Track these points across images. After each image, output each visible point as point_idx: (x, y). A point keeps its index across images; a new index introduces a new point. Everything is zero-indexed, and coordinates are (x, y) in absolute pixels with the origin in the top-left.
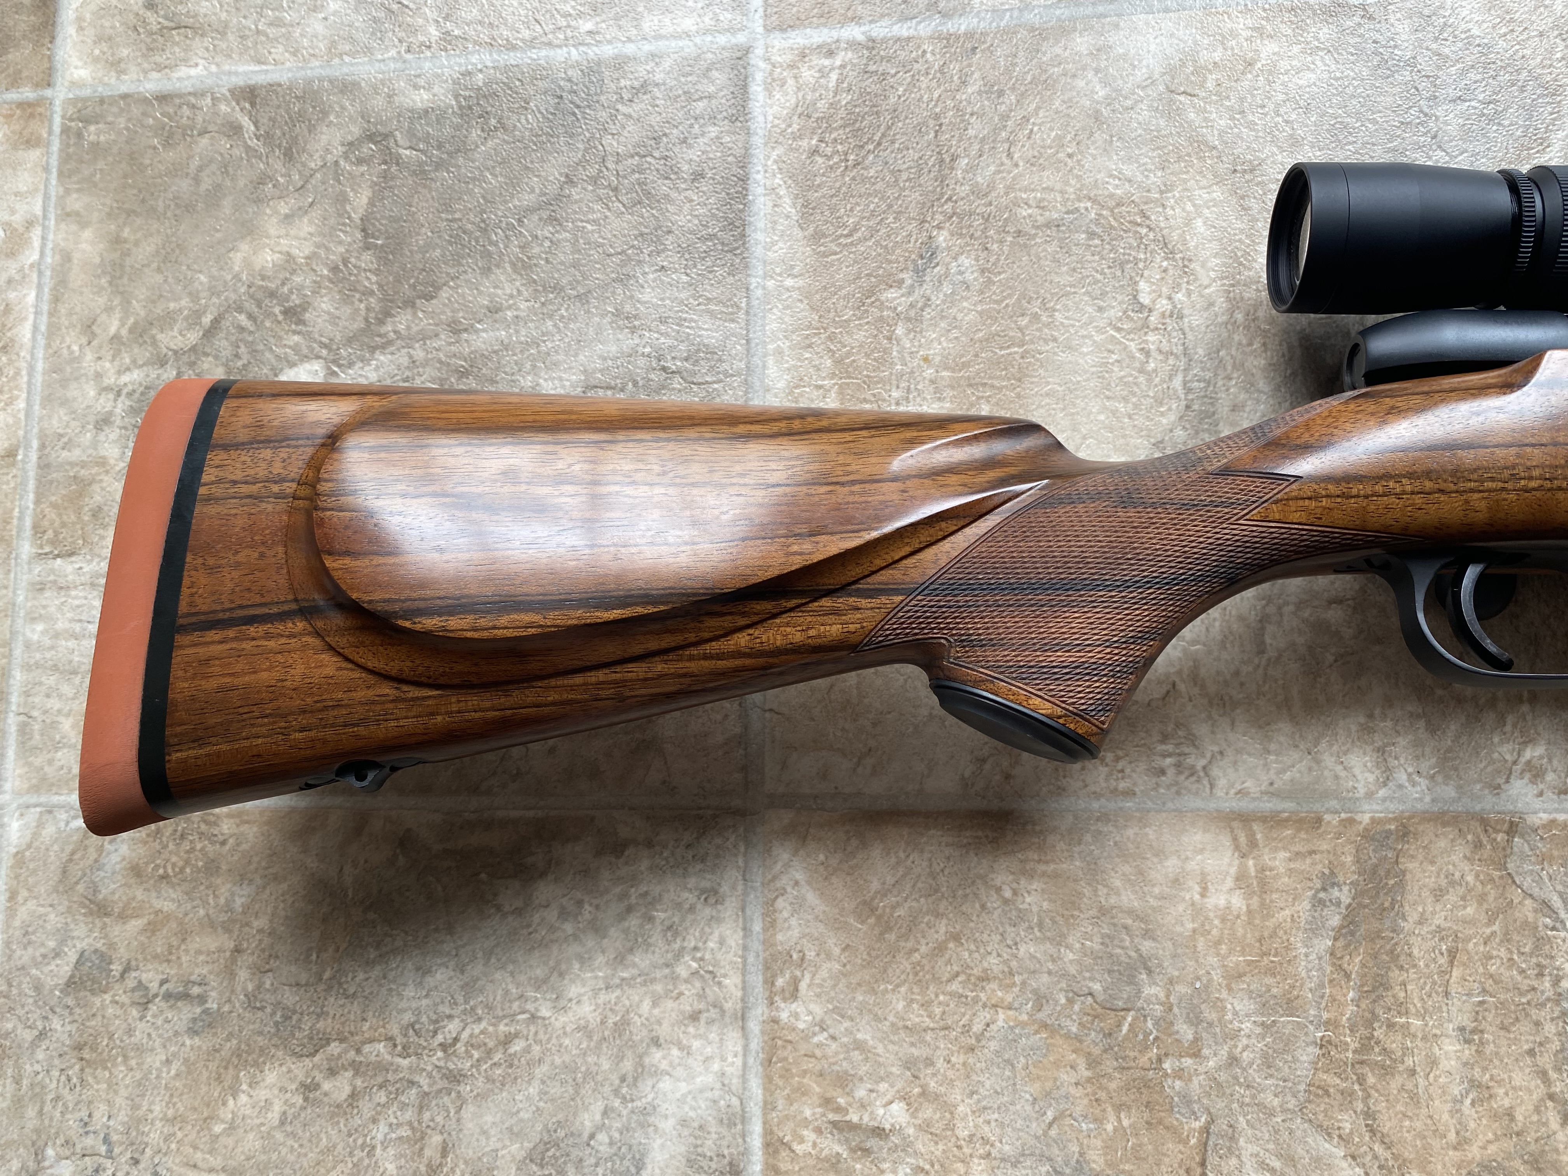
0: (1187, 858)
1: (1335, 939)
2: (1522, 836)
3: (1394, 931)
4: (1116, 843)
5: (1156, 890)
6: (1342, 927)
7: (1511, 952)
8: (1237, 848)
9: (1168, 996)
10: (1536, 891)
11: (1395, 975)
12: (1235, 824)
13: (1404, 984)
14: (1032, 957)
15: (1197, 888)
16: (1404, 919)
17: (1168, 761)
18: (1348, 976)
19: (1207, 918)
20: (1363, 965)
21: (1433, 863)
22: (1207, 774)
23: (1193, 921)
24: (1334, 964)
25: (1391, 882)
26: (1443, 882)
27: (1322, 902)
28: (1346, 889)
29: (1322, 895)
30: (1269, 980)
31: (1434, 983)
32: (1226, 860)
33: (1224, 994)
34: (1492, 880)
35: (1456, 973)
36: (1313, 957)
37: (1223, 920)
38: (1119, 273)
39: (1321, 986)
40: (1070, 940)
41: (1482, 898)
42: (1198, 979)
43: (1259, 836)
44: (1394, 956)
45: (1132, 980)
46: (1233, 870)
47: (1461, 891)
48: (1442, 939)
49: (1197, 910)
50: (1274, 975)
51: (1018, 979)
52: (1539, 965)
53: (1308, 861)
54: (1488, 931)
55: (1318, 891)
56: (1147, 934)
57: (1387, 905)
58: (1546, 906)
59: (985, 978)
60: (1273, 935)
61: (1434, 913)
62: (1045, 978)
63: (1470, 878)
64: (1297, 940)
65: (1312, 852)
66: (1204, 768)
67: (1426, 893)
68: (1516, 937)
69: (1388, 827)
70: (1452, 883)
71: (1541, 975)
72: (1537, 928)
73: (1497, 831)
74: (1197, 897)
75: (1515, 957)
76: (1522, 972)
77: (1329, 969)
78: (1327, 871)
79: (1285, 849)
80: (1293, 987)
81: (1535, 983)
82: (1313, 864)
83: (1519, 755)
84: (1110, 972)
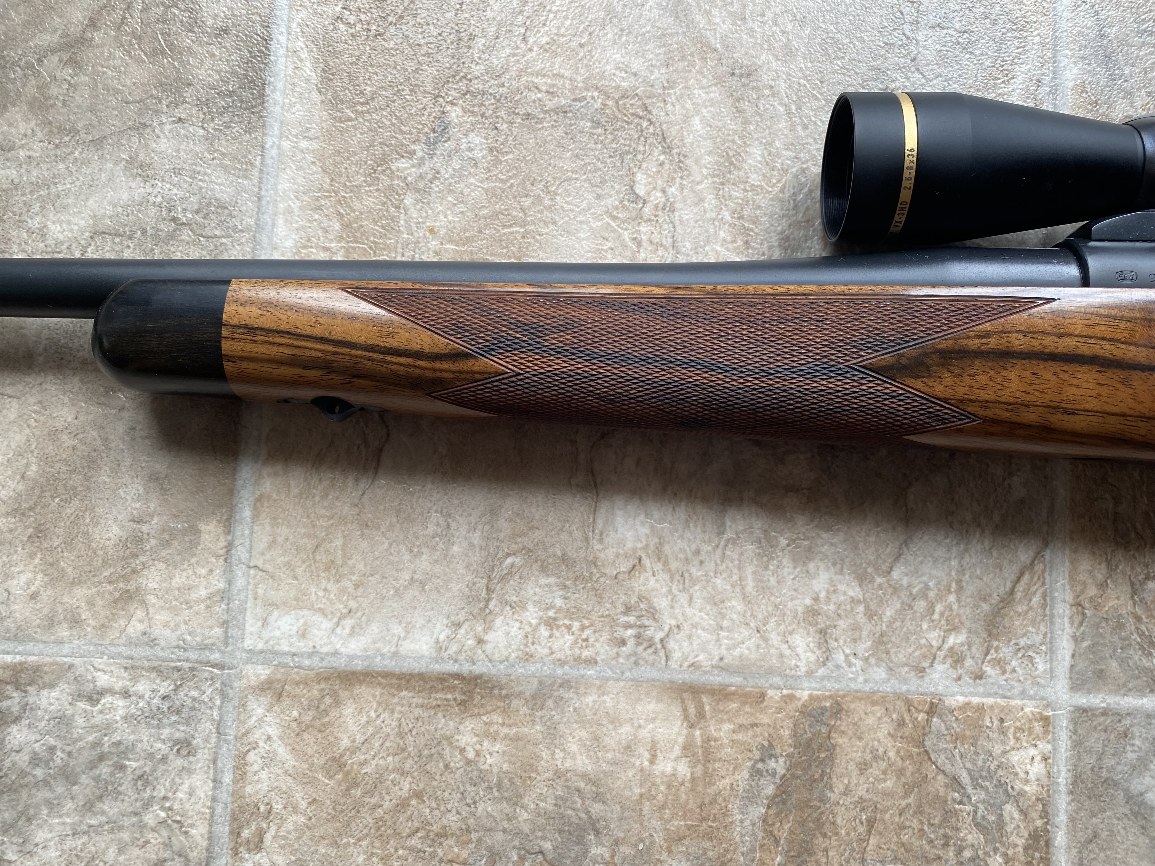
0: (640, 726)
1: (769, 807)
2: (940, 717)
3: (821, 801)
4: (575, 710)
5: (609, 756)
6: (775, 796)
7: (922, 823)
8: (686, 718)
9: (612, 857)
10: (948, 768)
11: (819, 840)
12: (686, 695)
13: (826, 850)
14: (489, 815)
15: (647, 755)
16: (831, 789)
17: (630, 632)
18: (777, 842)
19: (654, 784)
20: (791, 832)
21: (860, 738)
22: (664, 647)
23: (641, 786)
24: (765, 830)
25: (823, 755)
26: (868, 757)
27: (759, 772)
28: (781, 760)
29: (760, 765)
30: (708, 844)
31: (853, 850)
32: (676, 729)
33: (664, 856)
34: (911, 756)
35: (873, 841)
36: (747, 823)
37: (669, 786)
38: (618, 164)
39: (753, 850)
40: (526, 800)
41: (901, 773)
42: (642, 840)
43: (707, 708)
44: (819, 824)
45: (580, 841)
46: (681, 740)
47: (883, 765)
48: (863, 809)
49: (645, 776)
50: (711, 839)
51: (474, 836)
52: (946, 836)
53: (750, 733)
54: (904, 803)
55: (757, 761)
56: (598, 797)
57: (817, 776)
58: (955, 782)
59: (443, 834)
60: (713, 801)
61: (858, 785)
62: (500, 836)
63: (892, 754)
64: (734, 807)
65: (754, 725)
66: (662, 640)
67: (852, 766)
68: (927, 809)
69: (823, 704)
70: (876, 758)
71: (946, 845)
72: (946, 801)
73: (919, 711)
74: (646, 763)
75: (926, 828)
76: (931, 842)
77: (760, 834)
78: (766, 744)
79: (729, 721)
80: (727, 851)
81: (941, 853)
82: (755, 736)
83: (943, 641)
84: (561, 832)
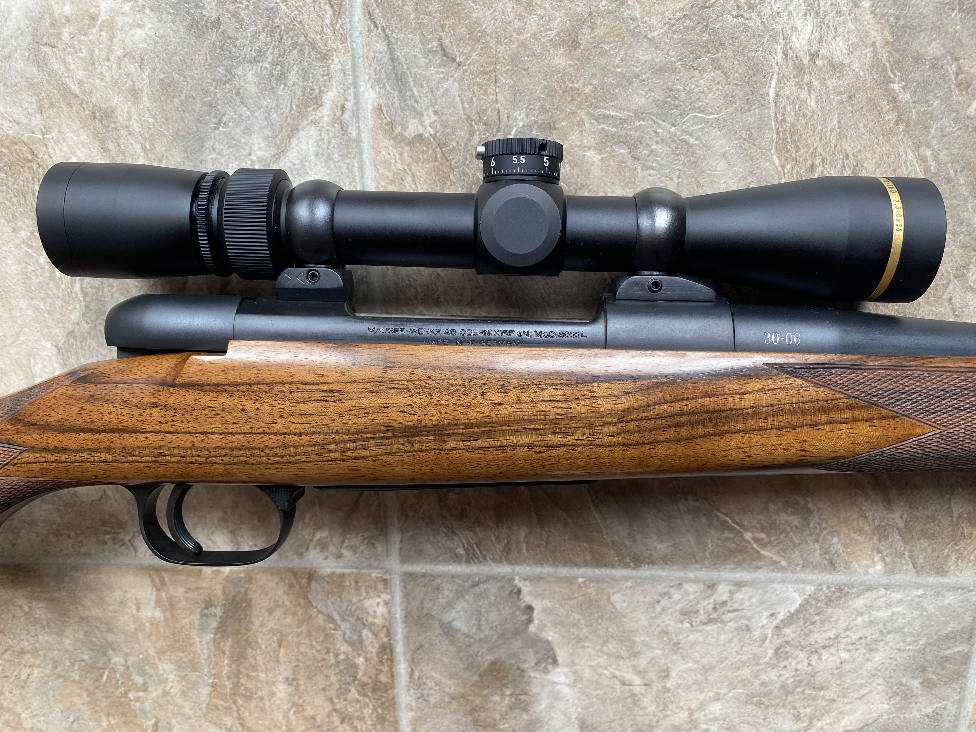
0: (126, 591)
1: (215, 634)
2: (316, 581)
3: (247, 630)
4: (84, 583)
5: (111, 608)
6: (218, 628)
7: (312, 641)
8: (154, 585)
9: (126, 661)
10: (325, 610)
11: (249, 652)
12: (151, 572)
13: (254, 657)
14: (47, 642)
15: (134, 607)
16: (252, 623)
17: (108, 537)
18: (224, 652)
19: (142, 623)
20: (231, 647)
21: (266, 595)
22: (131, 544)
23: (134, 624)
24: (215, 647)
25: (244, 605)
26: (273, 605)
27: (206, 615)
28: (219, 608)
29: (206, 611)
30: (181, 654)
31: (271, 656)
32: (149, 592)
33: (157, 661)
34: (300, 604)
35: (282, 651)
36: (204, 642)
37: (151, 624)
39: (210, 657)
40: (67, 633)
41: (295, 614)
42: (142, 653)
43: (166, 579)
44: (248, 643)
45: (104, 654)
46: (154, 598)
47: (283, 610)
48: (274, 634)
49: (136, 619)
50: (183, 652)
51: (41, 653)
52: (327, 648)
53: (196, 593)
54: (299, 630)
55: (203, 609)
56: (109, 630)
57: (242, 616)
58: (330, 618)
59: (22, 652)
60: (181, 631)
61: (268, 621)
62: (56, 652)
63: (287, 603)
64: (194, 634)
65: (198, 588)
66: (130, 541)
67: (263, 611)
68: (314, 634)
69: (240, 575)
70: (278, 606)
71: (328, 653)
72: (325, 629)
73: (302, 578)
74: (135, 612)
75: (314, 643)
76: (318, 651)
77: (213, 649)
78: (207, 599)
79: (182, 586)
80: (194, 658)
81: (325, 656)
82: (199, 595)
83: (313, 536)
84: (92, 650)
